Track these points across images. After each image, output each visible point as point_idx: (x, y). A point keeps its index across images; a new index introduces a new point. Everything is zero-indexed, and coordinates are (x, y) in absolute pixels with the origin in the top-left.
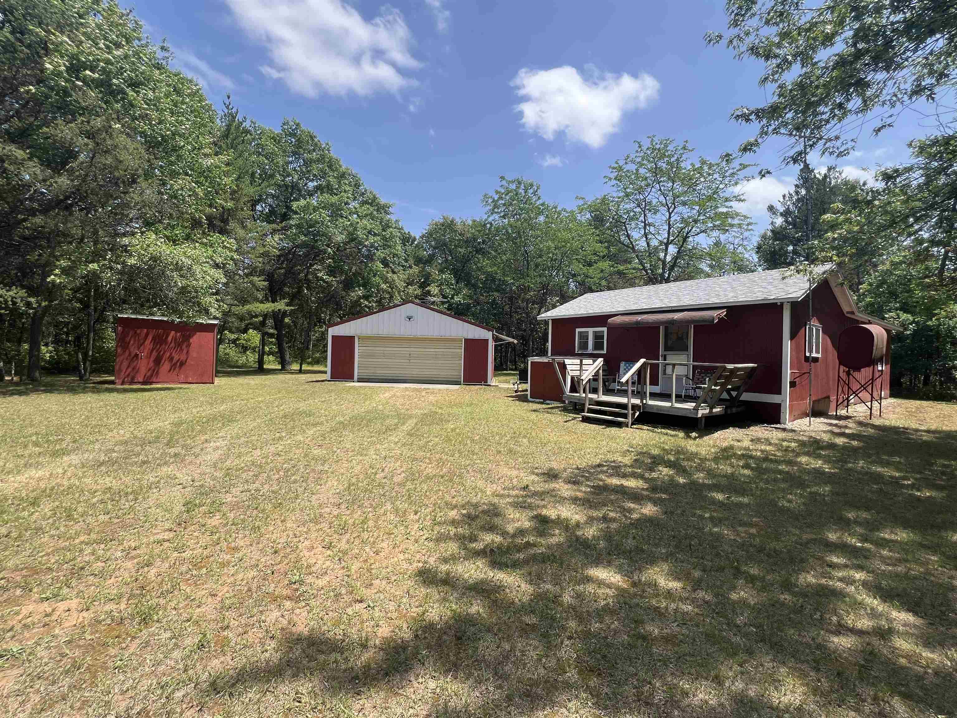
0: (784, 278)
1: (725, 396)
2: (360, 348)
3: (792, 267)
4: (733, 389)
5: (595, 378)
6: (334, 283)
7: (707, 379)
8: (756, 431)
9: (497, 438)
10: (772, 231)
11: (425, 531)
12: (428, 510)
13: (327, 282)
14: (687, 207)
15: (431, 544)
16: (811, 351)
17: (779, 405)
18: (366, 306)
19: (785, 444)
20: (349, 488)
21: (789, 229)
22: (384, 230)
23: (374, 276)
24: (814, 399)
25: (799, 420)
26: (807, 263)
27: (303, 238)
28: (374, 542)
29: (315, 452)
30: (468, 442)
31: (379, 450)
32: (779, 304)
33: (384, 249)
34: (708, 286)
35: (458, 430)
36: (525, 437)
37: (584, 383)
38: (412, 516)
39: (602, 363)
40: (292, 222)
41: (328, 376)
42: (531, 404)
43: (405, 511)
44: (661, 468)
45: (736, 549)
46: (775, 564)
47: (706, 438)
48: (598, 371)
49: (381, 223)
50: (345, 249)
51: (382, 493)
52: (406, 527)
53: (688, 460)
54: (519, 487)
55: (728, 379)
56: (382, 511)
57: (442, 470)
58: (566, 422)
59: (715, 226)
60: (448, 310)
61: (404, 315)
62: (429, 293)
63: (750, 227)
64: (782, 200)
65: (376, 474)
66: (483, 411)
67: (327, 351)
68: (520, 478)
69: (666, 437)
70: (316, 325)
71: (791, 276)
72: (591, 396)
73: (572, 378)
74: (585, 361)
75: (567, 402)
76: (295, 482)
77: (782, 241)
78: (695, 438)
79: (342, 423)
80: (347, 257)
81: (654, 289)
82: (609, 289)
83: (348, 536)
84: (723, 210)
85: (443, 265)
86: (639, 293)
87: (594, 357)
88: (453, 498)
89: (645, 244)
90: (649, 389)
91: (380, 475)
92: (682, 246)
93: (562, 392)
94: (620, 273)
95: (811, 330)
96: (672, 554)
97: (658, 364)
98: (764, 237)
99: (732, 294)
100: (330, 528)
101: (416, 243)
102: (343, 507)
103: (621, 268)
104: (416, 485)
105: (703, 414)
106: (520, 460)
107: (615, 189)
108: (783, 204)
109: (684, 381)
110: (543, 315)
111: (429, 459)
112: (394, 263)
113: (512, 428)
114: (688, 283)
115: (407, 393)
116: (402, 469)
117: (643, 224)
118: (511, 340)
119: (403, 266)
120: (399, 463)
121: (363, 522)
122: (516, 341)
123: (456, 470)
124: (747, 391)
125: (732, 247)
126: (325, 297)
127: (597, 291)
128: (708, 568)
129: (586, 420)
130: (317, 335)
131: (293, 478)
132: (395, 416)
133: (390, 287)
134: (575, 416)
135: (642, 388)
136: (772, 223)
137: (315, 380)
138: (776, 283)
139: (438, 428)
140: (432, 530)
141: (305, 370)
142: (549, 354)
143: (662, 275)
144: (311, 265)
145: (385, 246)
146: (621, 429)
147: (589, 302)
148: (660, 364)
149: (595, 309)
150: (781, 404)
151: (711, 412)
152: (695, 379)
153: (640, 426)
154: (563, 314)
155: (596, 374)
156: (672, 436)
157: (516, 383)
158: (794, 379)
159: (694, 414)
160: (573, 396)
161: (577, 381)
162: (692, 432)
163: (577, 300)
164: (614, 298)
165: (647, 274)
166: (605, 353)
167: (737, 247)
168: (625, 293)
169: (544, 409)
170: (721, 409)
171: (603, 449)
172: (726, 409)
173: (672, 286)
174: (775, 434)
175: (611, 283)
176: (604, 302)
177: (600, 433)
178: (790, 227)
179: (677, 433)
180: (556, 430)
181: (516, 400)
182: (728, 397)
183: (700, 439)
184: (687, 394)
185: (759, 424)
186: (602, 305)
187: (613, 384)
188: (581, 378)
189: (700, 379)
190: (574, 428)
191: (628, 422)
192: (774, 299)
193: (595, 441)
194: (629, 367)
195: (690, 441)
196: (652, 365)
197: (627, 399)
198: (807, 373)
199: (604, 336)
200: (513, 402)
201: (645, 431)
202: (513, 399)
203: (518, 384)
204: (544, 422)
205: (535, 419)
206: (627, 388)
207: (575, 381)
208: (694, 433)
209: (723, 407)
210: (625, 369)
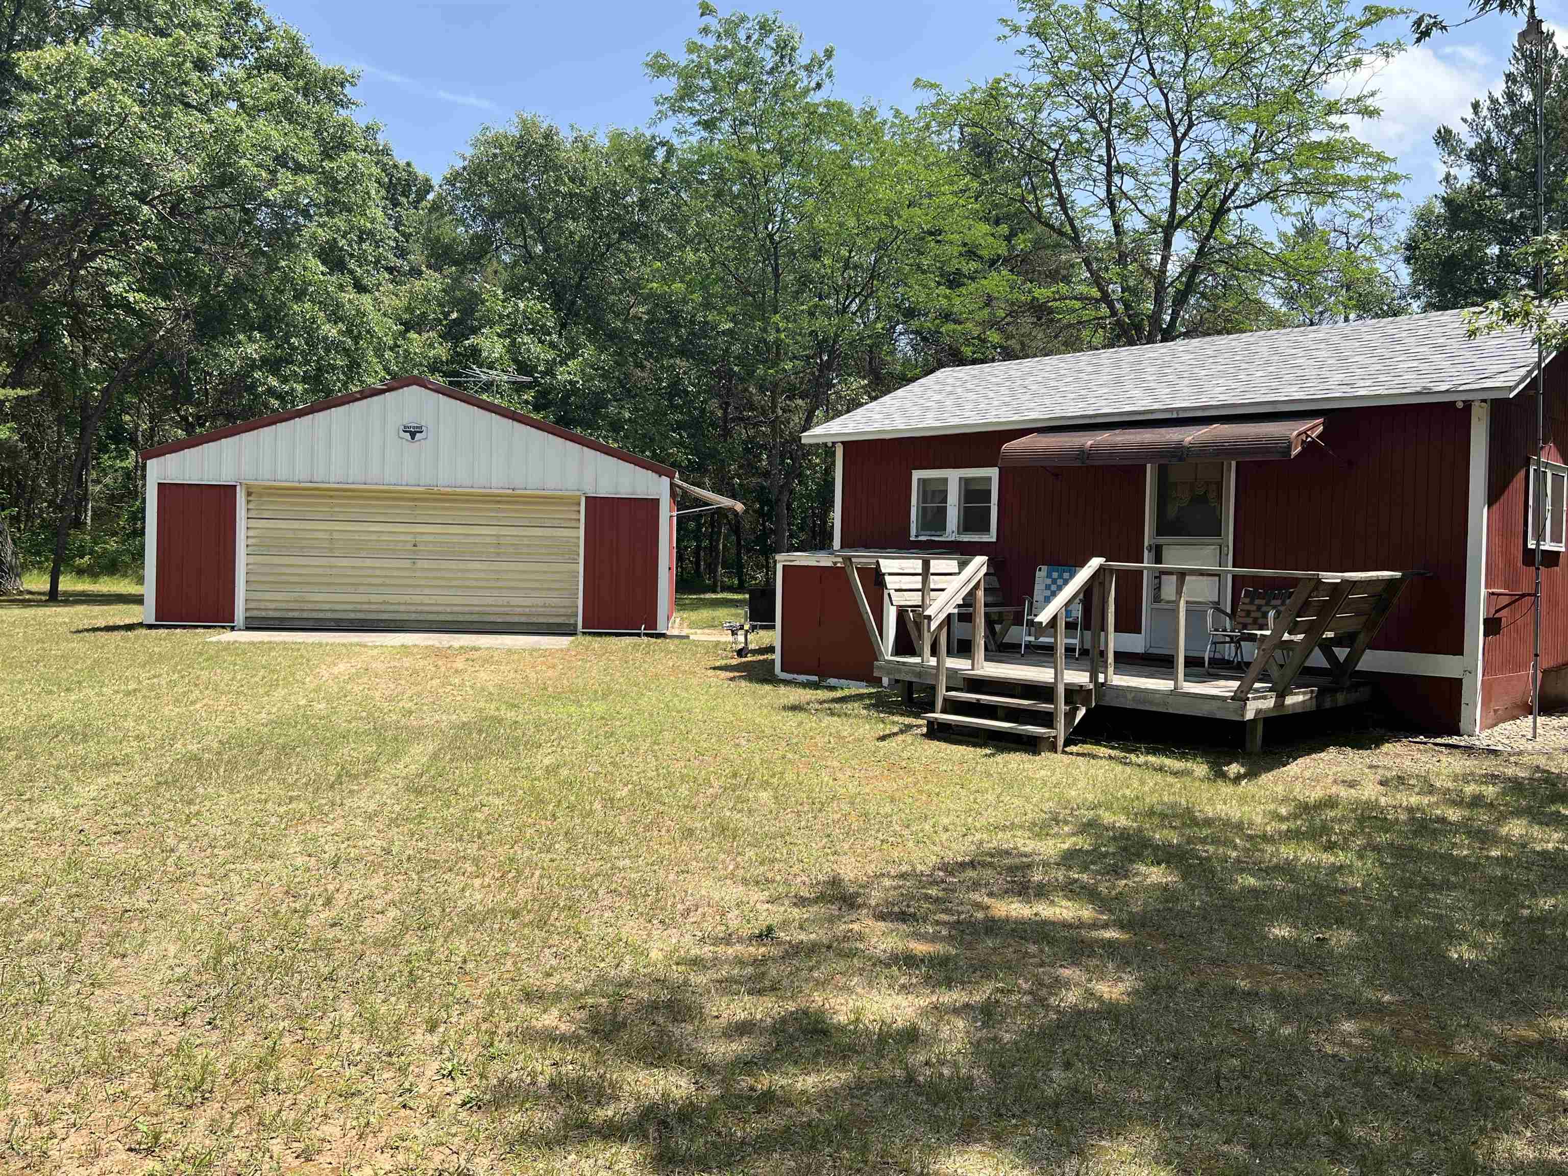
0: (1472, 333)
1: (1318, 659)
2: (253, 524)
3: (1495, 304)
4: (1338, 641)
5: (965, 614)
6: (166, 317)
7: (1272, 614)
8: (1398, 755)
9: (684, 791)
10: (1448, 202)
11: (461, 1081)
12: (469, 1017)
13: (139, 314)
14: (1223, 123)
15: (479, 1120)
16: (1539, 537)
17: (1459, 682)
18: (271, 391)
19: (1470, 789)
20: (218, 960)
21: (1491, 197)
22: (327, 155)
23: (299, 296)
24: (1546, 662)
25: (1507, 725)
26: (1532, 293)
27: (53, 167)
28: (298, 1125)
29: (106, 851)
30: (597, 806)
31: (315, 839)
32: (1460, 405)
33: (330, 214)
34: (1275, 350)
35: (564, 772)
36: (765, 785)
37: (934, 626)
38: (419, 1037)
39: (984, 570)
40: (20, 117)
41: (147, 612)
42: (782, 689)
43: (399, 1022)
44: (1143, 868)
45: (1338, 1084)
46: (1439, 1118)
47: (1266, 778)
48: (972, 593)
49: (318, 133)
50: (200, 210)
51: (325, 971)
52: (402, 1070)
53: (1216, 841)
54: (745, 932)
55: (1324, 611)
56: (325, 1026)
57: (514, 893)
58: (883, 738)
59: (1297, 181)
60: (537, 408)
61: (395, 421)
62: (475, 352)
63: (1391, 188)
64: (1469, 115)
65: (306, 912)
66: (640, 712)
67: (142, 533)
68: (746, 908)
69: (1159, 777)
70: (104, 449)
71: (1490, 328)
72: (953, 663)
73: (902, 613)
74: (937, 565)
75: (885, 681)
76: (35, 950)
77: (1472, 231)
78: (1238, 779)
79: (196, 758)
80: (209, 234)
81: (1131, 359)
82: (1009, 355)
83: (212, 1109)
84: (1317, 136)
85: (519, 271)
86: (1090, 369)
87: (963, 551)
88: (549, 975)
89: (1108, 226)
90: (1113, 641)
91: (319, 917)
92: (1208, 238)
93: (873, 654)
94: (1040, 310)
95: (1540, 477)
96: (1168, 1105)
97: (1140, 573)
98: (1424, 218)
99: (1338, 377)
100: (155, 1087)
101: (430, 197)
102: (198, 1022)
103: (1042, 293)
104: (433, 942)
105: (1259, 712)
106: (750, 853)
107: (1026, 61)
108: (1475, 128)
109: (1209, 620)
110: (818, 430)
111: (475, 861)
112: (362, 260)
113: (726, 760)
114: (1222, 341)
115: (407, 662)
116: (388, 897)
117: (1103, 169)
118: (726, 502)
119: (390, 270)
120: (378, 879)
121: (263, 1065)
122: (739, 507)
123: (556, 889)
124: (1375, 646)
125: (1342, 241)
126: (133, 360)
127: (974, 362)
128: (1264, 1137)
129: (938, 732)
130: (108, 480)
131: (29, 937)
132: (367, 733)
133: (349, 332)
134: (908, 720)
135: (1096, 639)
136: (1447, 177)
137: (103, 624)
138: (1454, 344)
139: (505, 765)
140: (482, 1076)
141: (65, 593)
142: (837, 543)
143: (1155, 318)
144: (87, 257)
145: (332, 206)
146: (1037, 758)
147: (951, 393)
148: (1145, 572)
149: (967, 414)
150: (1461, 680)
151: (1280, 704)
152: (1239, 613)
153: (1089, 746)
154: (877, 426)
155: (968, 602)
156: (1175, 774)
157: (742, 627)
158: (1497, 611)
159: (1235, 711)
160: (904, 663)
161: (915, 621)
162: (1230, 763)
163: (915, 387)
164: (1020, 382)
165: (1114, 313)
166: (994, 540)
167: (1355, 242)
168: (1051, 368)
169: (821, 703)
170: (1308, 697)
171: (985, 814)
172: (1320, 696)
173: (1181, 349)
174: (1444, 763)
175: (1013, 337)
176: (991, 395)
177: (978, 769)
178: (1494, 190)
179: (1189, 765)
180: (853, 762)
181: (740, 677)
182: (1324, 663)
183: (1249, 780)
184: (1218, 656)
185: (1406, 737)
186: (986, 401)
187: (1014, 629)
188: (926, 613)
189: (1253, 614)
190: (905, 755)
191: (1055, 737)
192: (1447, 391)
193: (963, 792)
194: (1060, 582)
195: (1224, 789)
196: (1122, 575)
197: (1052, 671)
198: (1529, 595)
199: (990, 491)
200: (732, 684)
201: (1104, 762)
202: (731, 675)
203: (747, 631)
204: (820, 741)
205: (796, 733)
206: (1052, 640)
207: (907, 622)
208: (1235, 765)
209: (1312, 692)
210: (1048, 587)
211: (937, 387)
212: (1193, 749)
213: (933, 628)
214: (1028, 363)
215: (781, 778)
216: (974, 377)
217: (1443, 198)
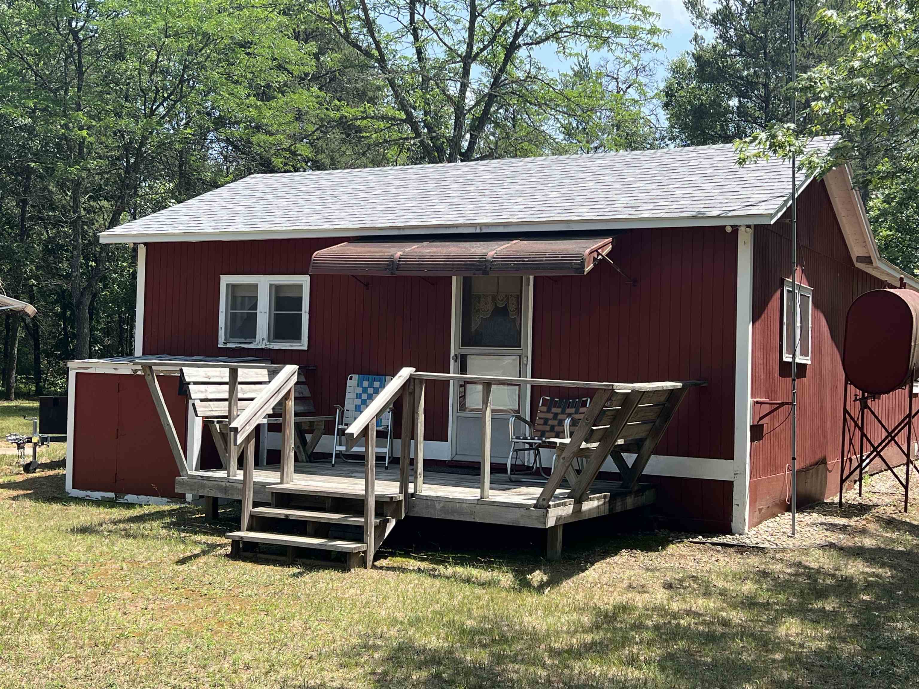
1: (610, 465)
4: (626, 448)
5: (275, 424)
7: (567, 422)
8: (682, 556)
10: (698, 58)
16: (792, 350)
17: (729, 485)
21: (730, 57)
25: (770, 523)
32: (729, 229)
34: (566, 174)
36: (40, 625)
37: (240, 438)
39: (295, 379)
42: (73, 509)
47: (567, 585)
48: (282, 403)
58: (182, 561)
59: (577, 25)
63: (655, 40)
69: (467, 589)
72: (260, 476)
73: (207, 424)
74: (244, 374)
75: (189, 497)
77: (717, 84)
78: (541, 588)
81: (436, 175)
82: (318, 166)
86: (397, 183)
87: (274, 360)
90: (422, 449)
94: (347, 127)
95: (791, 297)
97: (445, 383)
98: (679, 69)
99: (622, 201)
103: (348, 111)
105: (559, 519)
109: (511, 428)
110: (118, 230)
114: (520, 163)
118: (16, 304)
122: (31, 309)
124: (657, 452)
129: (244, 551)
134: (211, 540)
135: (406, 447)
138: (720, 176)
142: (138, 350)
143: (455, 142)
146: (347, 575)
147: (261, 199)
148: (451, 382)
149: (277, 220)
150: (733, 482)
151: (577, 511)
152: (538, 421)
153: (399, 559)
154: (180, 229)
155: (278, 411)
156: (483, 584)
157: (29, 440)
158: (761, 419)
159: (538, 518)
160: (208, 478)
161: (222, 433)
162: (533, 571)
163: (224, 192)
164: (330, 192)
165: (418, 135)
166: (305, 348)
167: (624, 87)
168: (359, 180)
169: (115, 523)
170: (601, 502)
171: (291, 644)
172: (612, 501)
173: (482, 168)
174: (722, 562)
175: (323, 152)
176: (301, 202)
177: (285, 591)
178: (734, 51)
179: (495, 573)
180: (147, 592)
181: (25, 495)
182: (615, 469)
183: (552, 588)
184: (519, 462)
185: (687, 538)
186: (297, 209)
187: (325, 439)
188: (233, 425)
189: (550, 422)
190: (206, 580)
191: (365, 552)
192: (718, 216)
193: (268, 620)
194: (370, 391)
195: (529, 599)
196: (431, 384)
197: (363, 481)
198: (787, 403)
199: (301, 298)
200: (15, 504)
201: (414, 576)
202: (14, 493)
203: (36, 444)
204: (112, 567)
205: (83, 559)
206: (363, 449)
207: (213, 433)
208: (538, 572)
209: (605, 497)
210: (359, 396)
211: (247, 192)
212: (499, 558)
213: (239, 440)
214: (338, 174)
215: (61, 615)
216: (285, 184)
217: (693, 54)
